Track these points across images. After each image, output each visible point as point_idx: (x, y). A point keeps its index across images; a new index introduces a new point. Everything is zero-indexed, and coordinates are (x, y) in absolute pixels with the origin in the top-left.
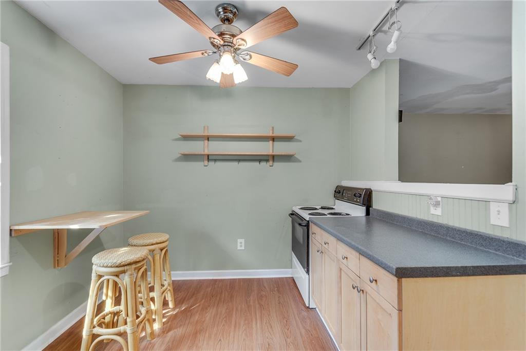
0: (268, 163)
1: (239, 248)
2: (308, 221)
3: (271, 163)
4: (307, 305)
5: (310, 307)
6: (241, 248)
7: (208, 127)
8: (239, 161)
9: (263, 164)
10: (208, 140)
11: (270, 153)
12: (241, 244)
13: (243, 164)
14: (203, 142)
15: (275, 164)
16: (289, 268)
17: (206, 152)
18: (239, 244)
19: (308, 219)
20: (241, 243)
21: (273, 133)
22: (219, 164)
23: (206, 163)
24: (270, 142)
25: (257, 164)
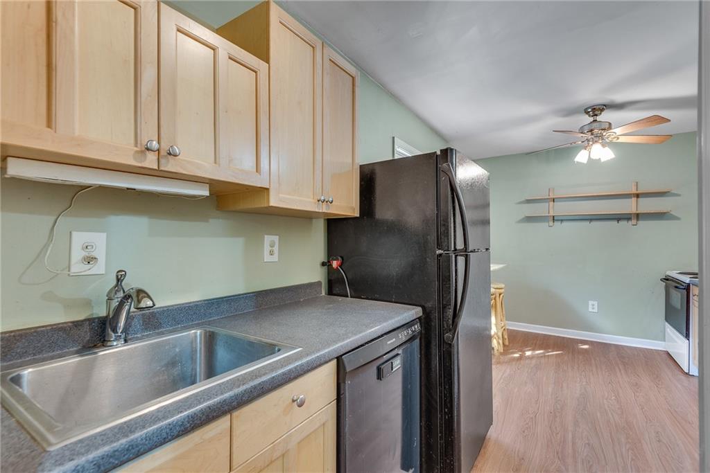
0: (630, 222)
1: (590, 310)
2: (689, 284)
3: (634, 222)
4: (686, 371)
5: (690, 374)
6: (593, 311)
7: (553, 189)
8: (591, 220)
9: (623, 223)
10: (554, 201)
11: (634, 211)
12: (593, 307)
13: (594, 223)
14: (547, 204)
15: (640, 222)
16: (661, 341)
17: (552, 214)
18: (590, 306)
19: (687, 282)
20: (593, 305)
21: (637, 190)
22: (565, 224)
23: (551, 223)
24: (633, 199)
25: (615, 223)
